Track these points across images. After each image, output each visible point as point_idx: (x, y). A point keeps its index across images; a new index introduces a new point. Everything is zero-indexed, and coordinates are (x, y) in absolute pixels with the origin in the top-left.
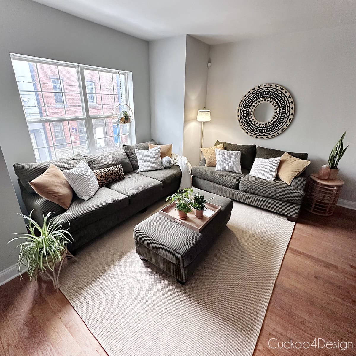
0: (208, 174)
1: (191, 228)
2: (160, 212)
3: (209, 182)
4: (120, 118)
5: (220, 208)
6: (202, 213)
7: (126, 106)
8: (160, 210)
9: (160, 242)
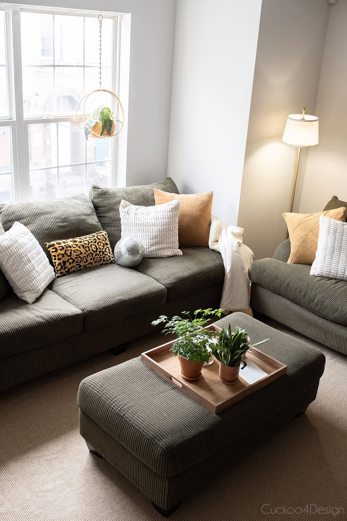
0: (288, 285)
1: (200, 401)
2: (143, 358)
3: (288, 303)
4: (93, 124)
5: (283, 368)
6: (236, 373)
7: (110, 96)
8: (144, 354)
9: (124, 417)
